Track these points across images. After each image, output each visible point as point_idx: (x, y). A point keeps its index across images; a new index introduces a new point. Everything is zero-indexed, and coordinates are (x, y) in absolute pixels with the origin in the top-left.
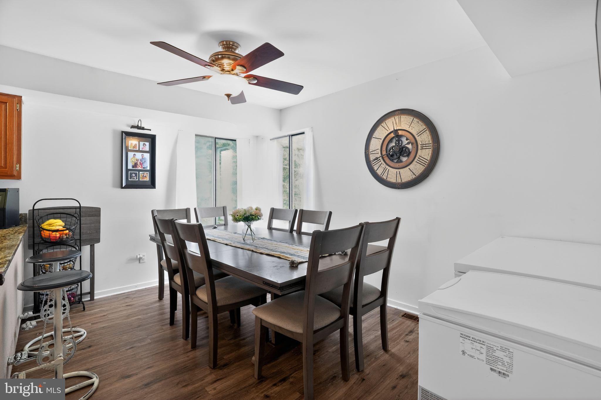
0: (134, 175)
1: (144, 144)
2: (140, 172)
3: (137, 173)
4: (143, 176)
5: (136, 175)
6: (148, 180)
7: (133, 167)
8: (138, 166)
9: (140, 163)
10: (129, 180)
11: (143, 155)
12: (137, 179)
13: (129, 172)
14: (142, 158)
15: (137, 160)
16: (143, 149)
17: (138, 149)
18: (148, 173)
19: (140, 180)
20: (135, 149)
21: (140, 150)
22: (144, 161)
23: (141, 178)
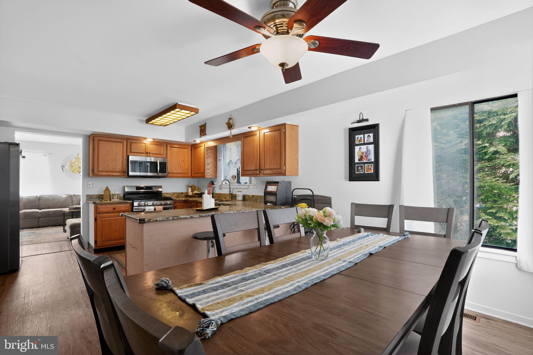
0: (360, 168)
1: (369, 136)
2: (365, 165)
3: (363, 166)
4: (368, 168)
5: (362, 168)
6: (373, 172)
7: (359, 160)
8: (363, 159)
9: (365, 155)
10: (356, 173)
11: (367, 148)
12: (362, 172)
13: (356, 165)
14: (367, 150)
15: (363, 153)
16: (367, 141)
17: (363, 143)
18: (373, 164)
19: (365, 172)
20: (360, 143)
21: (365, 142)
22: (369, 153)
23: (366, 170)
